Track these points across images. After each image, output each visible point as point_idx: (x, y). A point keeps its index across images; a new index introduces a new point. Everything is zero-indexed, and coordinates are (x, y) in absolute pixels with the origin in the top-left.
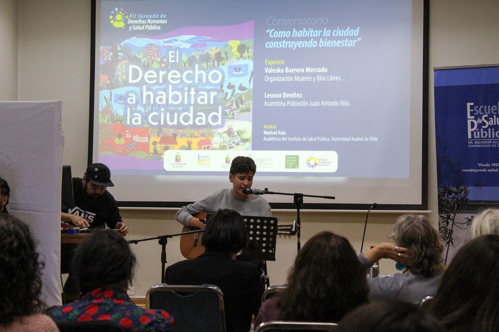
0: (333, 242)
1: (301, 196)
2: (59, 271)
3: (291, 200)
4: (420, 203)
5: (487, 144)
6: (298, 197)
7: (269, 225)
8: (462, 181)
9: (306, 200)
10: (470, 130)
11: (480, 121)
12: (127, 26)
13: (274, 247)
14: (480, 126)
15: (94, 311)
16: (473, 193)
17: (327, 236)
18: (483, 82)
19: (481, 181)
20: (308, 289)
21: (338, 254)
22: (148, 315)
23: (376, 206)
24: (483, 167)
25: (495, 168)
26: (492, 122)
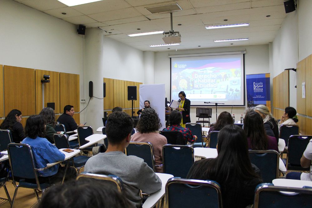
0: (227, 114)
1: (217, 103)
2: (165, 120)
3: (215, 104)
4: (243, 105)
5: (258, 91)
6: (216, 104)
7: (210, 110)
8: (252, 100)
9: (218, 104)
10: (254, 88)
11: (256, 86)
12: (178, 67)
13: (211, 114)
14: (257, 87)
15: (173, 129)
16: (255, 102)
17: (226, 112)
18: (257, 78)
19: (257, 100)
20: (222, 124)
21: (228, 116)
22: (185, 129)
23: (234, 106)
24: (257, 97)
25: (260, 97)
26: (259, 86)
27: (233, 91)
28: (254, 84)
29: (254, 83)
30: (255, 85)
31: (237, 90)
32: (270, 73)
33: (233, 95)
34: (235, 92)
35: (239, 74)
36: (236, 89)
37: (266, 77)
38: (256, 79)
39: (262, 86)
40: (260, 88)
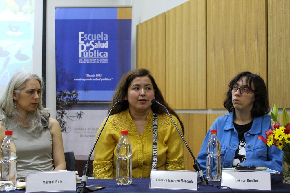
5: (93, 61)
11: (88, 45)
14: (88, 48)
24: (90, 77)
25: (98, 78)
26: (97, 46)
27: (8, 59)
28: (80, 37)
29: (80, 33)
30: (82, 40)
31: (20, 56)
32: (131, 7)
33: (7, 71)
34: (14, 61)
35: (31, 4)
36: (19, 52)
37: (120, 16)
38: (86, 22)
39: (107, 43)
40: (100, 50)
